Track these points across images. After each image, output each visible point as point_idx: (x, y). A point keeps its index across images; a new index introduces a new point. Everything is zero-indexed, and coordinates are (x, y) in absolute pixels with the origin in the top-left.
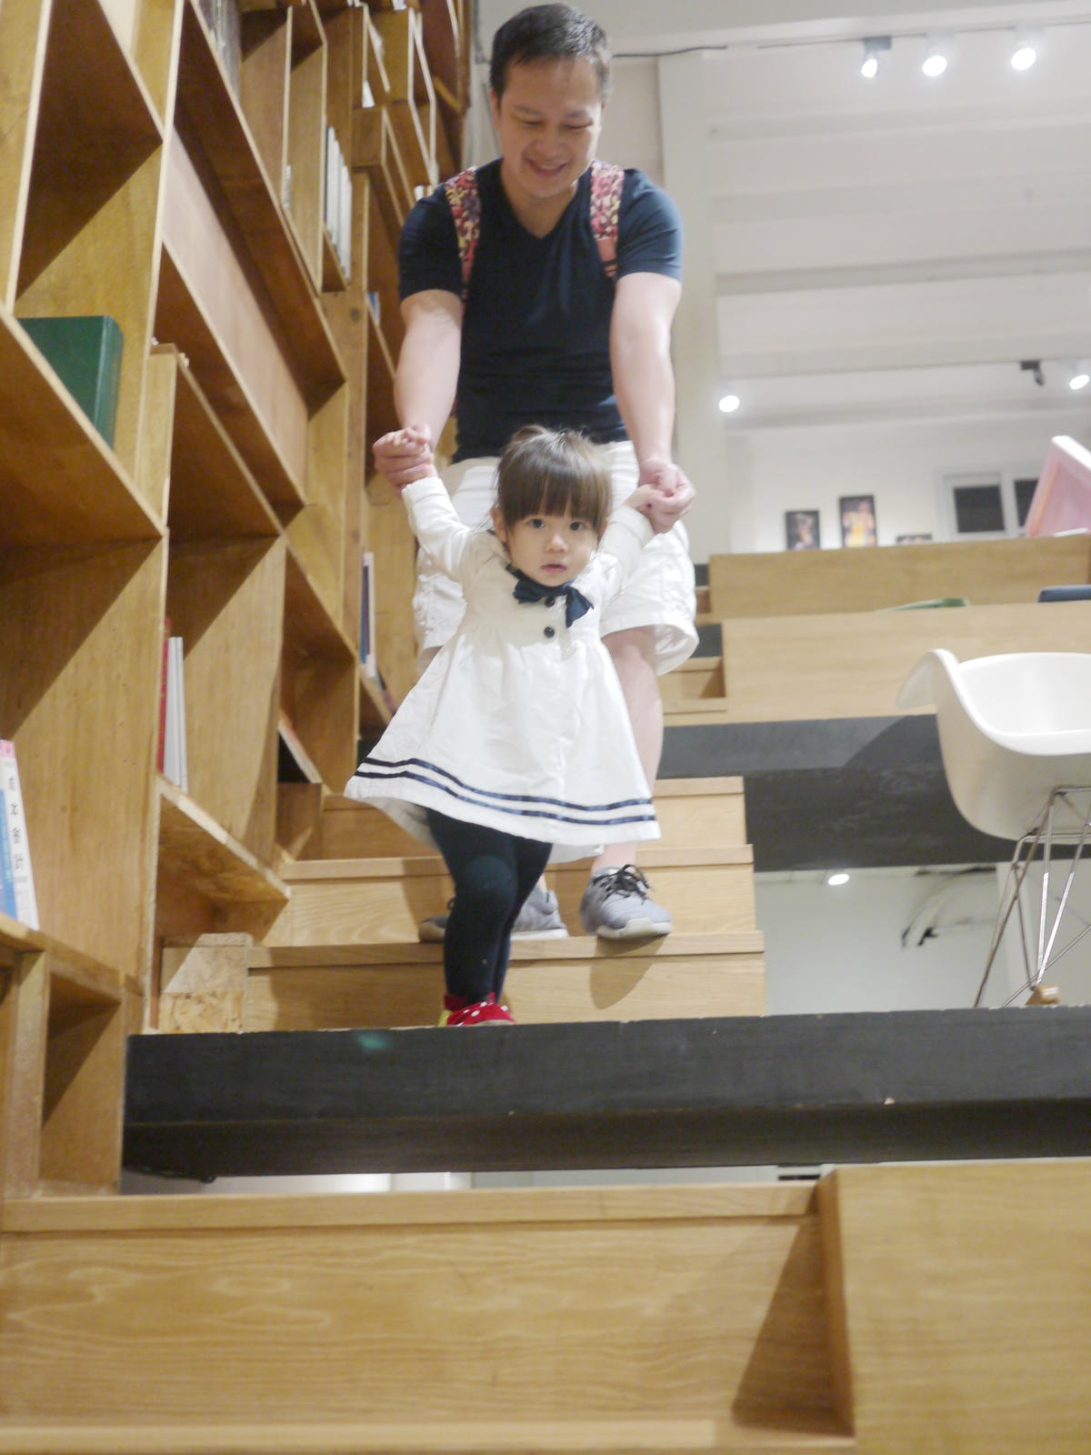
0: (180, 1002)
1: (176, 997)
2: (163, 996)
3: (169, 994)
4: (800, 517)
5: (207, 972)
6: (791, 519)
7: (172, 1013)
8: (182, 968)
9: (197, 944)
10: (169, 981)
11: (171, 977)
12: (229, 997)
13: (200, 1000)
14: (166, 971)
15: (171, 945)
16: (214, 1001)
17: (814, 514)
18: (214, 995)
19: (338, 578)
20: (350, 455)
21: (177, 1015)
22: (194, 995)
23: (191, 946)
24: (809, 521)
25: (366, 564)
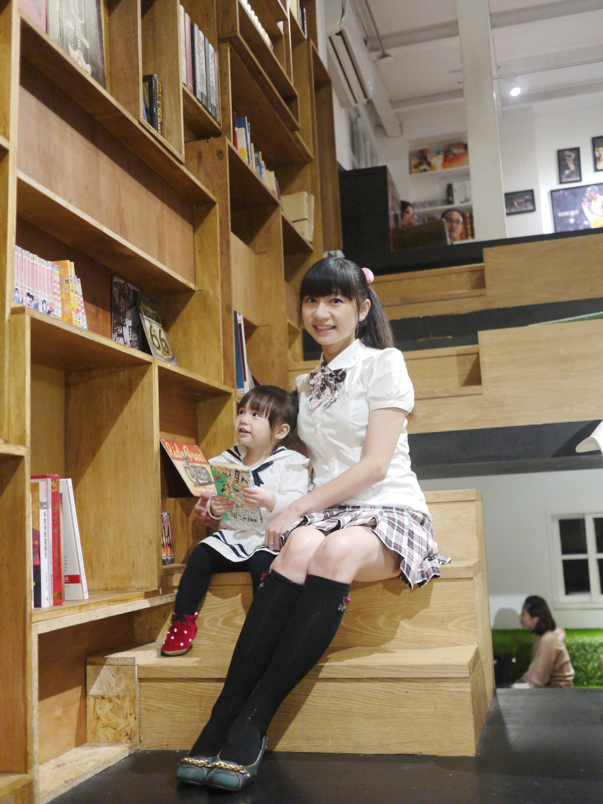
0: (98, 701)
1: (96, 697)
2: (88, 697)
3: (92, 696)
4: (567, 153)
5: (113, 683)
6: (561, 156)
7: (95, 707)
8: (99, 678)
9: (107, 663)
10: (91, 688)
11: (92, 684)
12: (127, 699)
13: (110, 700)
14: (88, 680)
15: (92, 664)
16: (119, 702)
17: (577, 150)
18: (118, 697)
19: (219, 340)
20: (222, 253)
21: (97, 709)
22: (106, 697)
23: (103, 665)
24: (573, 155)
25: (239, 322)
